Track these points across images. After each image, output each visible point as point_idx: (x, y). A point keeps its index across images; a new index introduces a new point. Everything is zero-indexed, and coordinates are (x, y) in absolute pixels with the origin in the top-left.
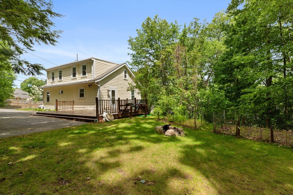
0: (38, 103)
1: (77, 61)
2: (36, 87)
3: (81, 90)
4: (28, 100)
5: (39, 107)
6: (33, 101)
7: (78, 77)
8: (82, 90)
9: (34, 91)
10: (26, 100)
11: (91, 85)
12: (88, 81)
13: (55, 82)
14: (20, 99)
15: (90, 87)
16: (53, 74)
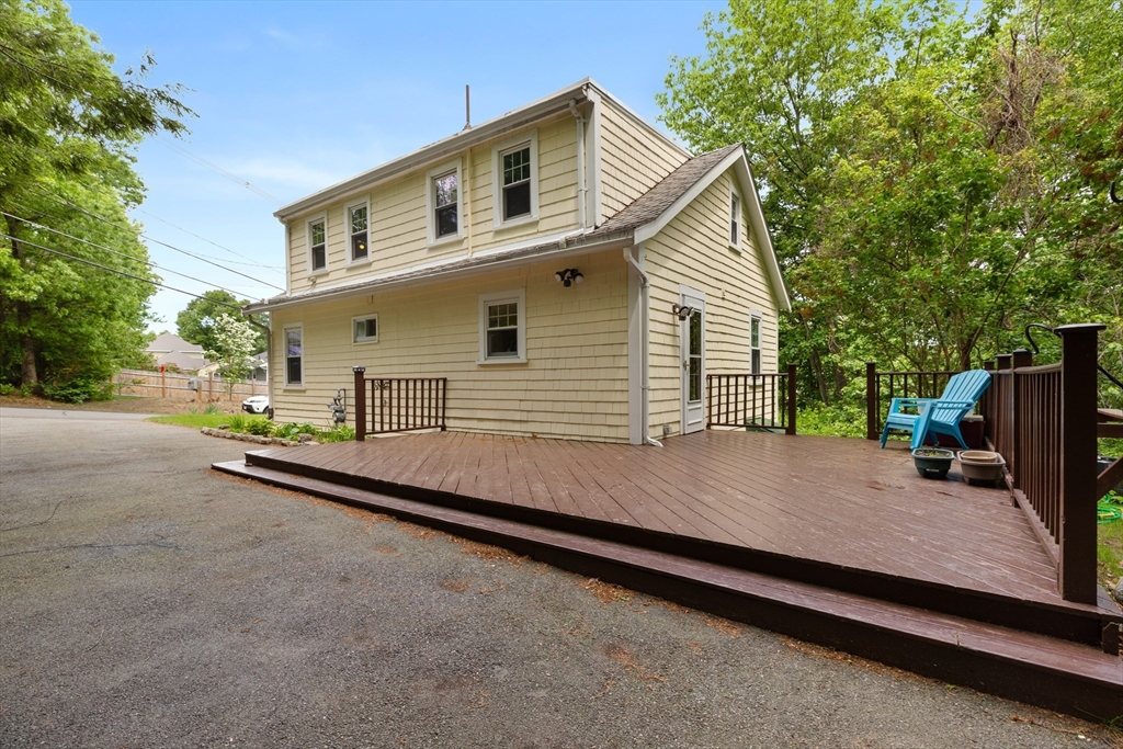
0: (241, 386)
1: (467, 131)
2: (232, 320)
3: (492, 310)
4: (203, 373)
5: (245, 403)
6: (219, 379)
7: (471, 231)
8: (503, 309)
9: (223, 336)
10: (196, 374)
11: (575, 273)
12: (569, 242)
13: (327, 274)
14: (176, 370)
15: (567, 284)
16: (318, 231)
